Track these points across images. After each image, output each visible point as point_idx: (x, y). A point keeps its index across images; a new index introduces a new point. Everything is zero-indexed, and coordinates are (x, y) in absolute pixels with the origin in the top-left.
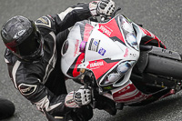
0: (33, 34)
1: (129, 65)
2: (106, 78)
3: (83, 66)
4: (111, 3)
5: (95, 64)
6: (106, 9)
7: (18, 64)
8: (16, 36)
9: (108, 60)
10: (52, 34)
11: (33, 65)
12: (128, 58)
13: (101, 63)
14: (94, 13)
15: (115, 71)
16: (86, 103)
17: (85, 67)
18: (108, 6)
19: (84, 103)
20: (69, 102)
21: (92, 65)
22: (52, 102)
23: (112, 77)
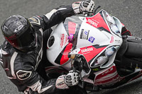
0: (29, 29)
1: (114, 50)
2: (96, 61)
3: (74, 52)
4: (92, 2)
5: (86, 50)
6: (89, 7)
7: (15, 54)
8: (16, 31)
9: (97, 46)
10: (41, 30)
11: (27, 55)
12: (114, 43)
13: (92, 49)
14: (77, 11)
15: (103, 54)
16: (75, 83)
17: (77, 53)
18: (90, 4)
19: (74, 84)
20: (59, 84)
21: (83, 51)
22: (43, 85)
23: (101, 60)
